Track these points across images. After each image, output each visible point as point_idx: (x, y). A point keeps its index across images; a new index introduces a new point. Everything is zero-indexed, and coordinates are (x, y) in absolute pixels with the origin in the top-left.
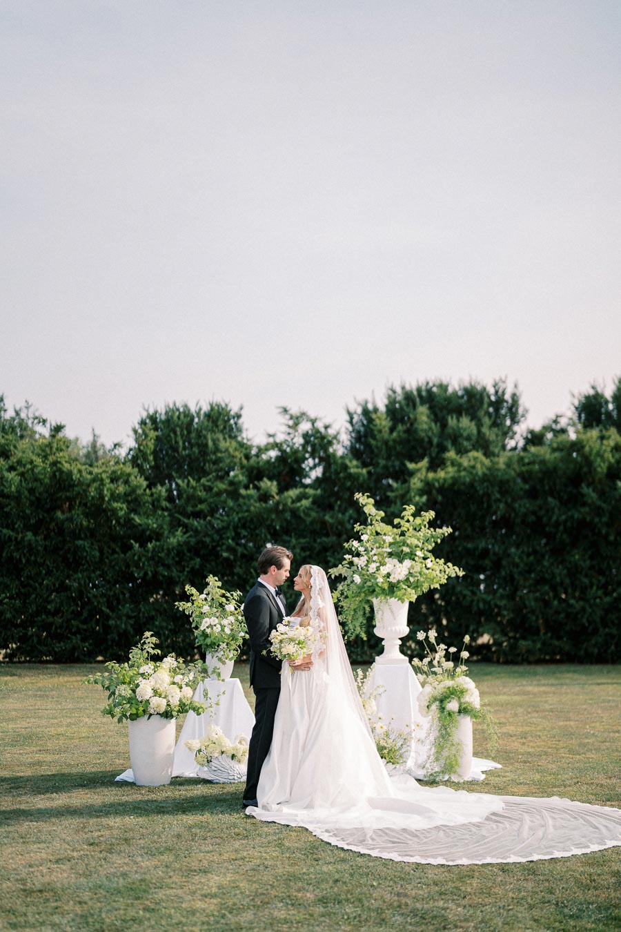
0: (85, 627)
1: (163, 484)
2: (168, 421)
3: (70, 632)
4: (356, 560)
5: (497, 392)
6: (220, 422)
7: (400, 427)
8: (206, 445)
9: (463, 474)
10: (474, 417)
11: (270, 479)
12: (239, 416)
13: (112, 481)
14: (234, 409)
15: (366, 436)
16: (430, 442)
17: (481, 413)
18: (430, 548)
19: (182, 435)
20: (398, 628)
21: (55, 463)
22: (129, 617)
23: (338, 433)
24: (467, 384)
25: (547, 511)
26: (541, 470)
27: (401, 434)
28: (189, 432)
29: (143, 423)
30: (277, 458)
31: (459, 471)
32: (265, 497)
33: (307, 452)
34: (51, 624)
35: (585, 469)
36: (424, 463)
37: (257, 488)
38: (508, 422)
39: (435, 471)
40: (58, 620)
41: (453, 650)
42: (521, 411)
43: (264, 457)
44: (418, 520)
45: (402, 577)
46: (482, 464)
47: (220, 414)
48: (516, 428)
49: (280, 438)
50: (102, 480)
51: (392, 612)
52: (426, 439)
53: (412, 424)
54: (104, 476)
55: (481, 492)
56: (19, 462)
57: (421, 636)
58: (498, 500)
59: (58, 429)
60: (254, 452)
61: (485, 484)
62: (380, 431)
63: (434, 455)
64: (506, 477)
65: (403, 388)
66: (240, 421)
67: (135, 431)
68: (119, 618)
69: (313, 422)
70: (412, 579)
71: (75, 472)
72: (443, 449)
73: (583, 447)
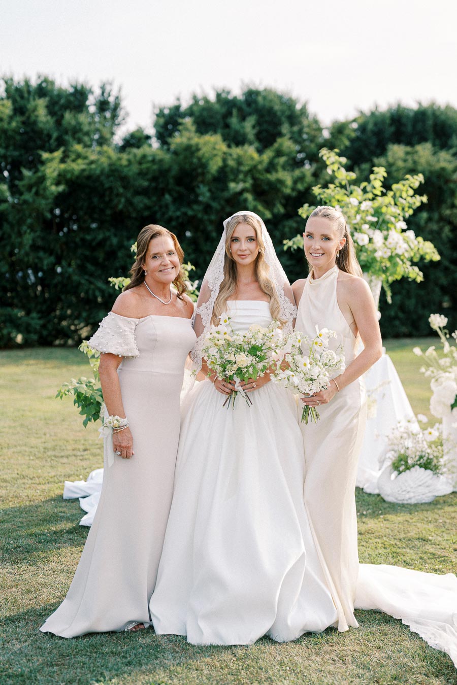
5: (102, 93)
7: (19, 119)
9: (93, 166)
16: (49, 136)
27: (20, 125)
31: (88, 164)
35: (200, 170)
36: (58, 154)
39: (66, 162)
42: (121, 113)
48: (117, 129)
52: (45, 132)
53: (29, 118)
55: (107, 185)
61: (112, 178)
72: (66, 143)
73: (198, 150)
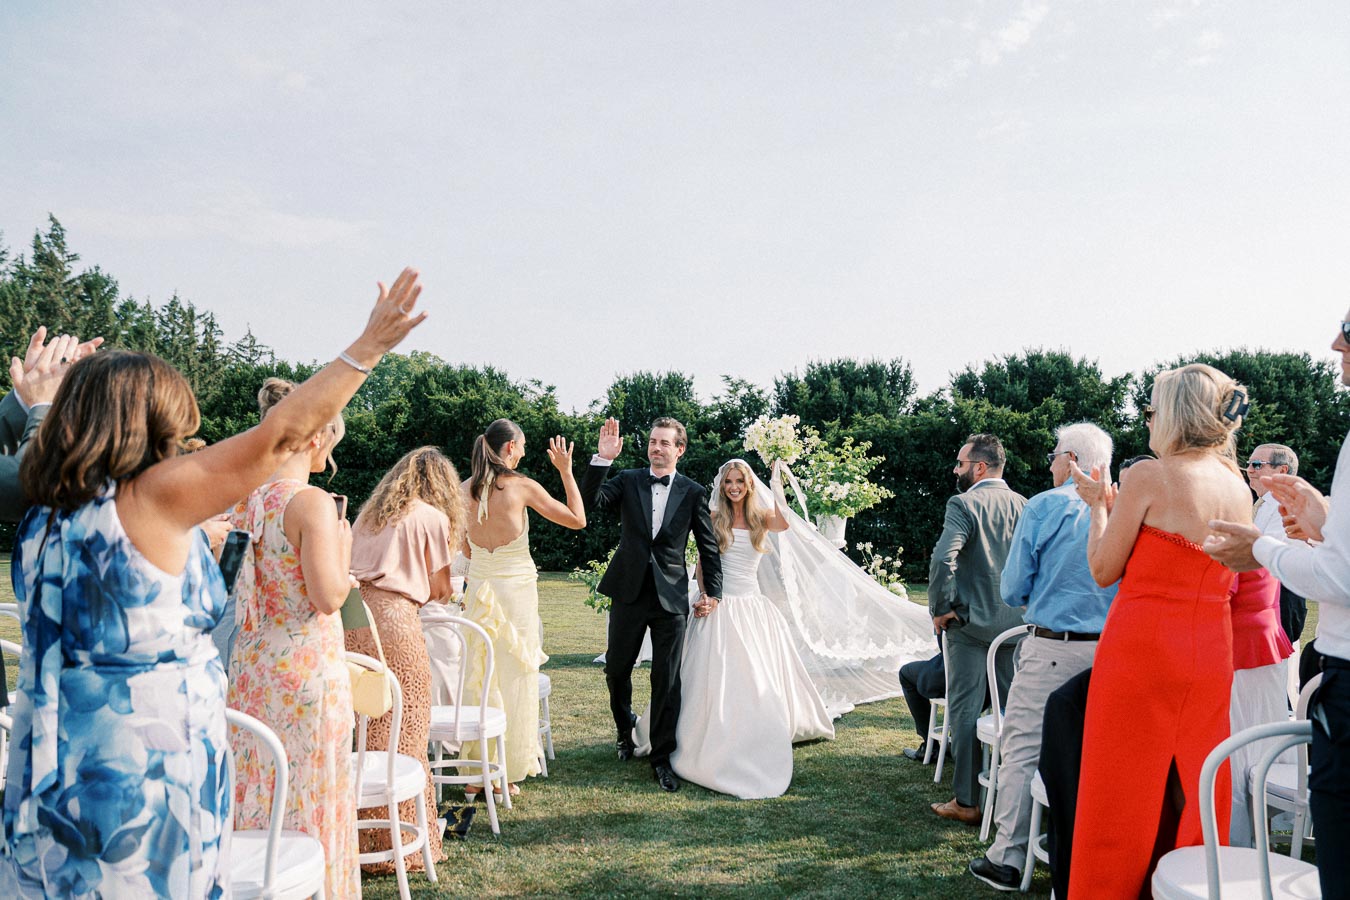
0: (566, 543)
1: (630, 434)
2: (634, 387)
3: (555, 547)
4: (803, 481)
5: (893, 369)
6: (675, 388)
7: (817, 394)
8: (665, 405)
10: (876, 389)
11: (716, 432)
12: (691, 384)
13: (591, 430)
14: (687, 377)
15: (789, 401)
16: (841, 406)
17: (881, 386)
18: (866, 473)
19: (646, 397)
20: (837, 541)
21: (547, 415)
22: (601, 537)
23: (769, 397)
24: (870, 363)
25: (932, 462)
26: (929, 430)
27: (818, 400)
28: (651, 395)
29: (616, 386)
30: (720, 416)
31: (864, 429)
32: (711, 445)
33: (744, 412)
34: (541, 540)
35: (964, 430)
36: (837, 421)
37: (704, 439)
38: (902, 394)
39: (845, 428)
40: (546, 537)
41: (888, 559)
42: (911, 385)
43: (710, 416)
44: (857, 449)
45: (844, 497)
46: (882, 422)
47: (675, 381)
48: (908, 398)
49: (723, 400)
50: (583, 428)
51: (834, 526)
52: (837, 404)
53: (826, 393)
54: (585, 425)
56: (519, 413)
57: (860, 546)
58: (894, 453)
59: (550, 389)
60: (701, 411)
62: (802, 397)
63: (844, 416)
64: (902, 434)
65: (820, 365)
66: (692, 387)
67: (609, 392)
68: (594, 537)
69: (750, 388)
70: (851, 499)
71: (563, 421)
72: (851, 412)
73: (960, 414)
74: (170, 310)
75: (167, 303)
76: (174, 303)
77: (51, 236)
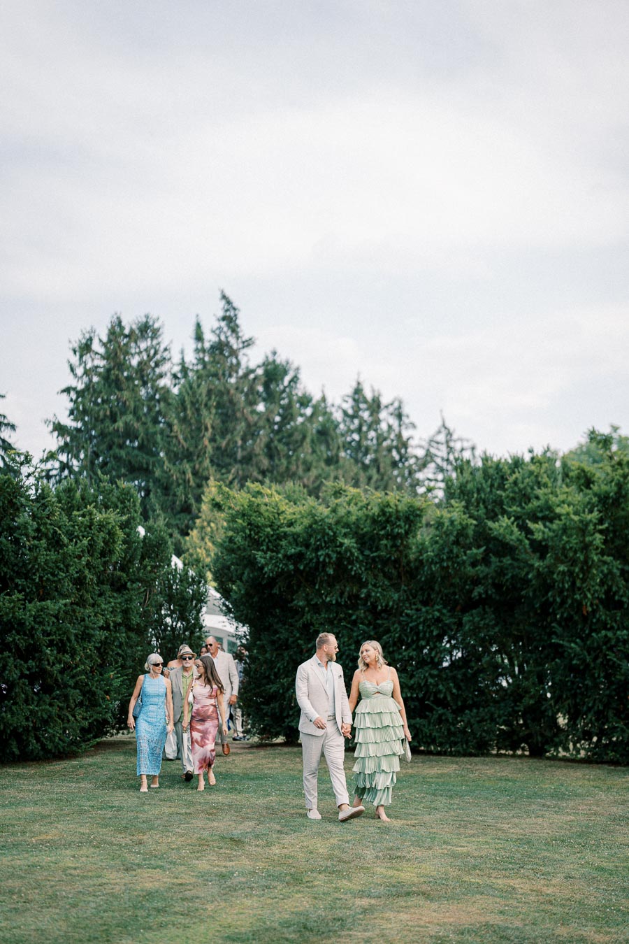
74: (354, 400)
75: (350, 391)
76: (358, 391)
77: (224, 318)
